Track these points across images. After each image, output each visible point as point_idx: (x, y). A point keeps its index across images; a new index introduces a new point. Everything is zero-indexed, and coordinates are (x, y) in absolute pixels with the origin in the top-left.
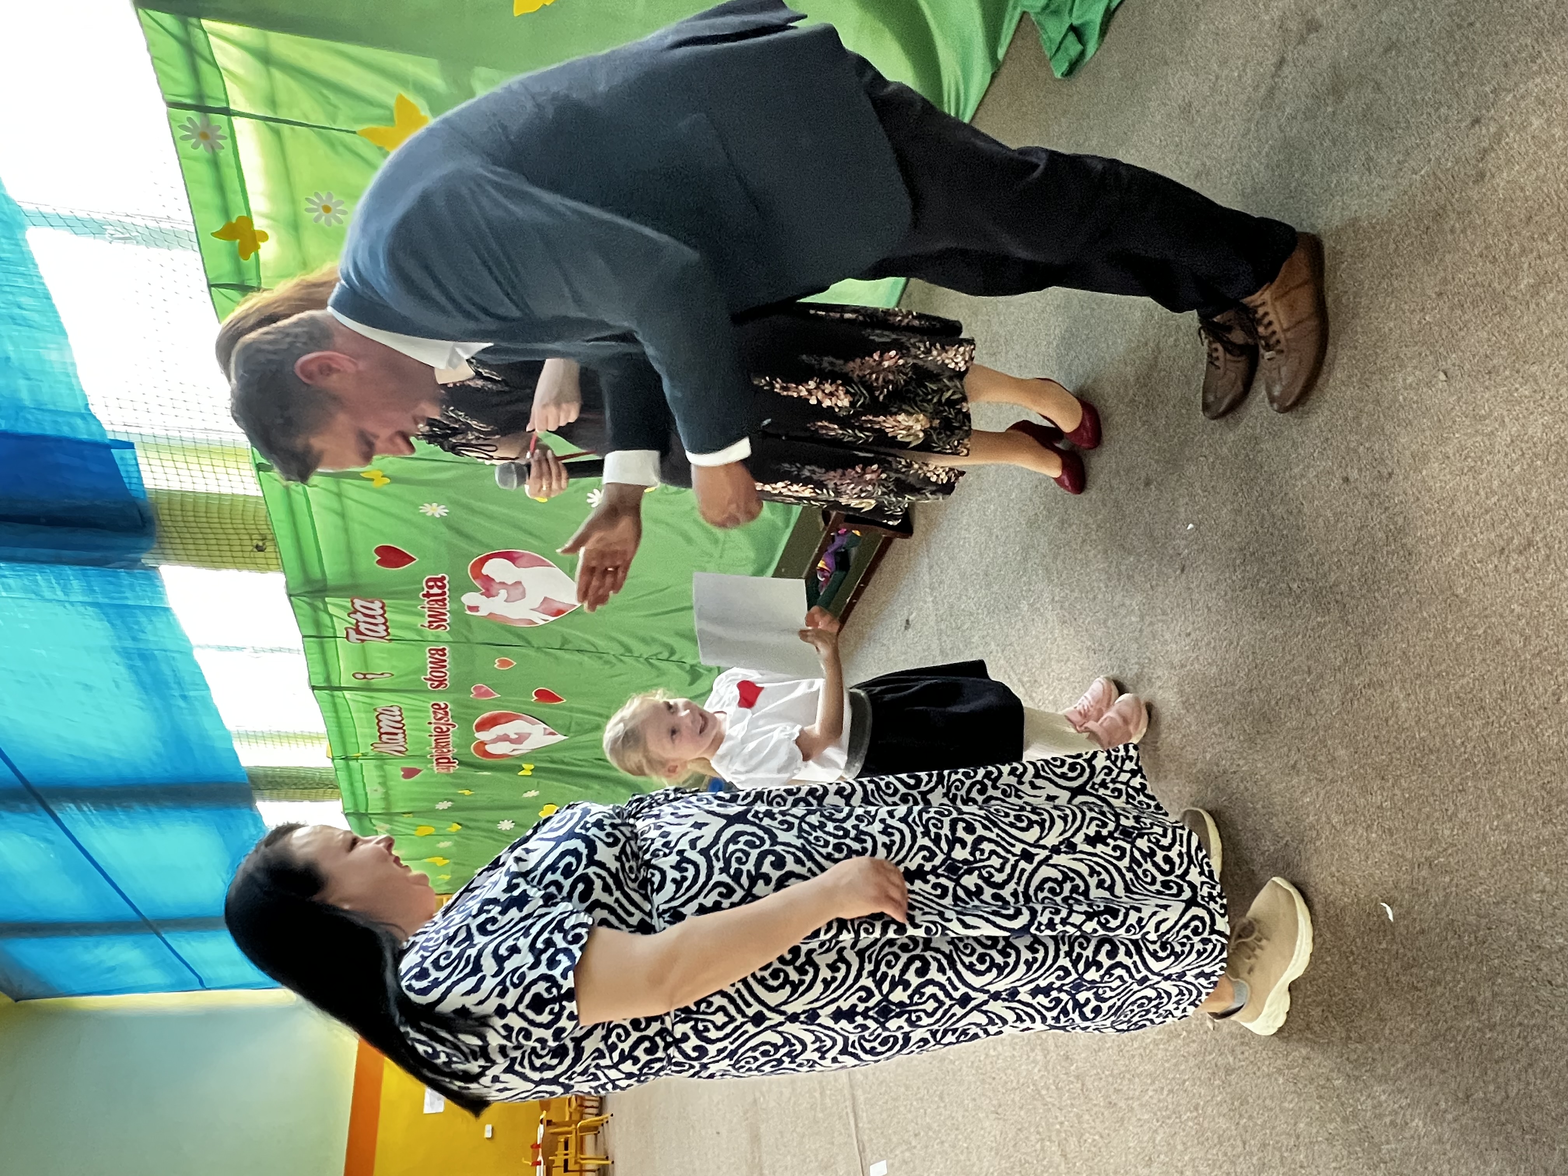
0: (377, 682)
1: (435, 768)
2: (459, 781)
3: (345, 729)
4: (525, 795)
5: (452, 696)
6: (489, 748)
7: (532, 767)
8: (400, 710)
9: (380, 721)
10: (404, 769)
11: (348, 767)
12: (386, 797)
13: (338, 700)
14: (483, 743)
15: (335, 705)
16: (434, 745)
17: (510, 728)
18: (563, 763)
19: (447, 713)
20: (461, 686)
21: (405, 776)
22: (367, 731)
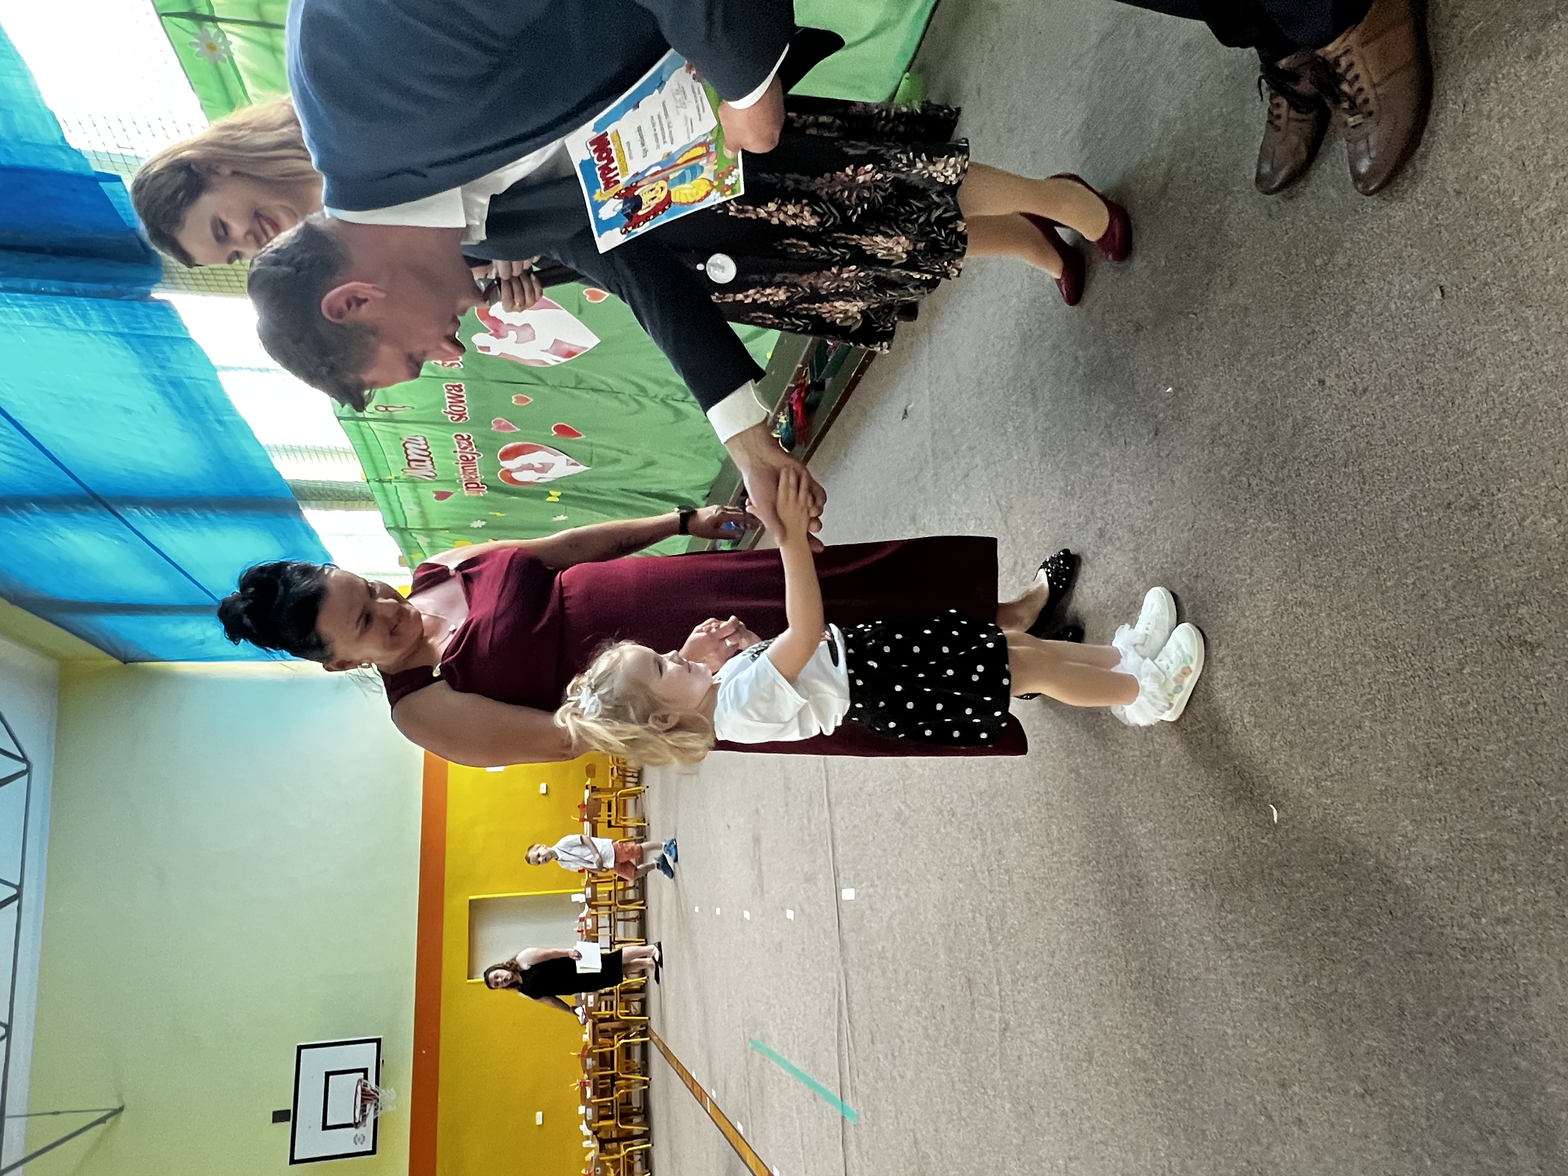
0: (398, 414)
1: (466, 492)
2: (489, 504)
3: (374, 455)
4: (555, 519)
5: (474, 429)
6: (516, 476)
7: (559, 494)
8: (425, 439)
9: (406, 449)
10: (435, 492)
11: (383, 487)
12: (423, 515)
13: (364, 430)
14: (509, 471)
15: (362, 434)
16: (461, 471)
17: (536, 458)
18: (588, 491)
19: (470, 444)
20: (481, 419)
21: (436, 498)
22: (396, 458)
